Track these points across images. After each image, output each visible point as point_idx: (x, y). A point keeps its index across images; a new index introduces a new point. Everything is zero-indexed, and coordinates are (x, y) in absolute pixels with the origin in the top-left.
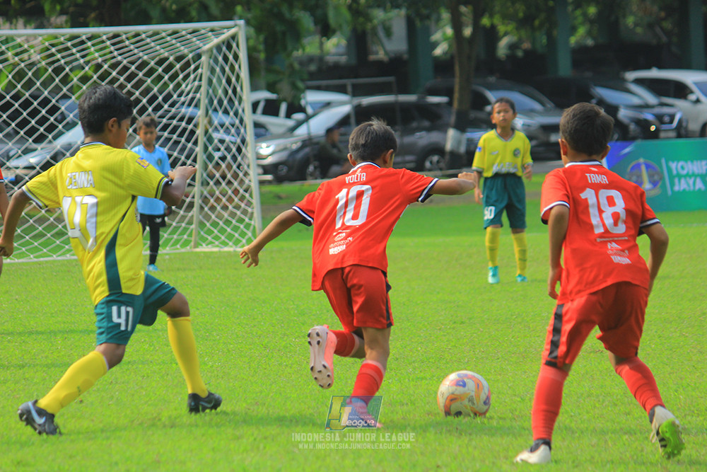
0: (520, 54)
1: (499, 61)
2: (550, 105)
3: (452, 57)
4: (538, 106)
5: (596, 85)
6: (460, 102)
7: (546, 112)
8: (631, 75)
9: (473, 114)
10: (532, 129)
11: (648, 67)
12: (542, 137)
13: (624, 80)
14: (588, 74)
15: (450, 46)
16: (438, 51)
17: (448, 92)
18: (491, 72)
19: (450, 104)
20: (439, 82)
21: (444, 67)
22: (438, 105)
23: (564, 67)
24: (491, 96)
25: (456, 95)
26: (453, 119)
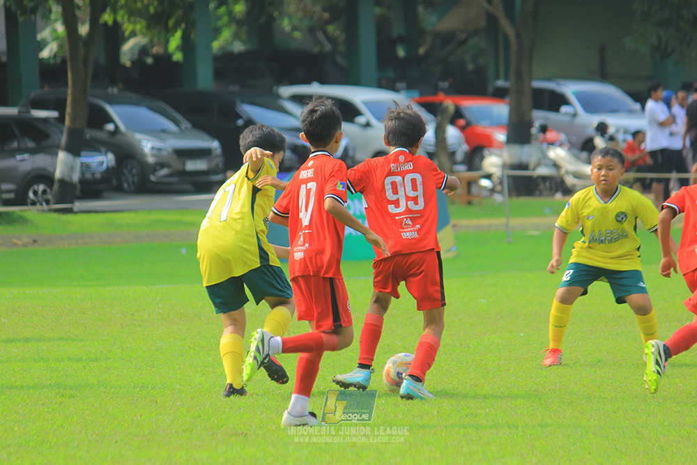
0: (149, 60)
1: (124, 67)
2: (186, 124)
3: (64, 61)
4: (171, 126)
5: (243, 102)
6: (74, 119)
7: (182, 133)
8: (286, 91)
9: (90, 134)
10: (164, 153)
11: (307, 81)
12: (176, 164)
13: (278, 97)
14: (234, 88)
15: (61, 46)
16: (45, 54)
17: (59, 105)
18: (113, 83)
19: (61, 119)
20: (47, 91)
21: (52, 73)
22: (45, 120)
23: (205, 79)
24: (112, 110)
25: (68, 109)
26: (64, 139)
